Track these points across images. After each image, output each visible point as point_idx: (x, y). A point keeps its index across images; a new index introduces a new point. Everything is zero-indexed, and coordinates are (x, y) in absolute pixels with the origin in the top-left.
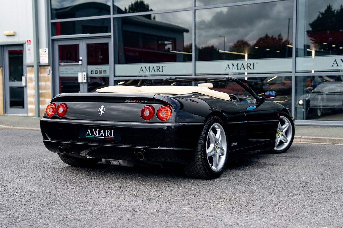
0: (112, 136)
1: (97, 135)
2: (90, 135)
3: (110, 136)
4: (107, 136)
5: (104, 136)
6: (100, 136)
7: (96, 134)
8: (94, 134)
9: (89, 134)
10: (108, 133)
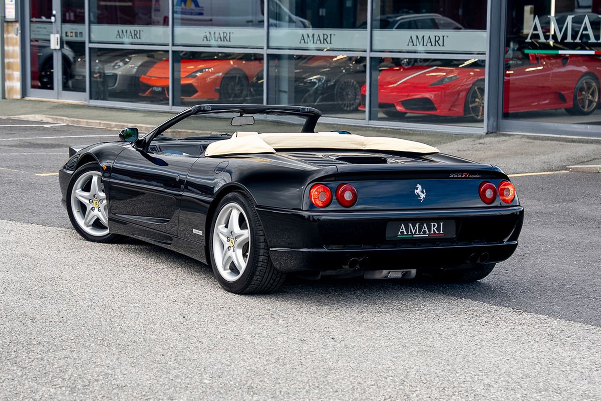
0: (441, 232)
1: (417, 233)
2: (405, 233)
3: (437, 232)
4: (432, 232)
5: (428, 232)
6: (422, 233)
7: (415, 231)
8: (411, 232)
9: (402, 233)
10: (434, 228)
